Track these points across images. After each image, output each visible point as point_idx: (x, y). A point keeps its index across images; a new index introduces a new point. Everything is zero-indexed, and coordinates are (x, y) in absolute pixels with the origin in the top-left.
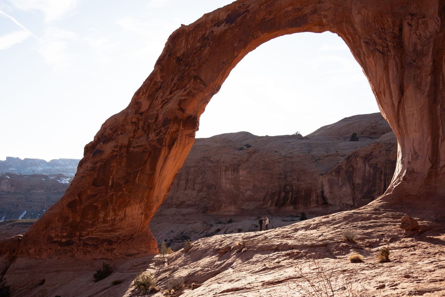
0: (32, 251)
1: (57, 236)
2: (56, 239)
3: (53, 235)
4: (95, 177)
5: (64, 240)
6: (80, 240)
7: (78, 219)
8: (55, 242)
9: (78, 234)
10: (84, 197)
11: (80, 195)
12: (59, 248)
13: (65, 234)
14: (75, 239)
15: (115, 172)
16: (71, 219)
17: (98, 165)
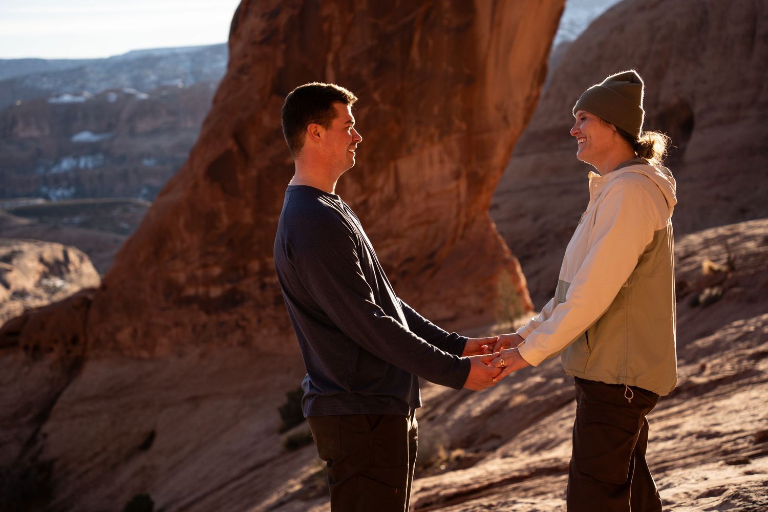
0: (124, 335)
1: (192, 280)
2: (190, 291)
3: (182, 277)
4: (280, 63)
5: (216, 292)
6: (263, 286)
7: (248, 217)
8: (190, 300)
9: (255, 266)
10: (253, 141)
11: (238, 136)
12: (203, 318)
13: (216, 271)
14: (249, 285)
15: (337, 39)
16: (225, 220)
17: (283, 19)
